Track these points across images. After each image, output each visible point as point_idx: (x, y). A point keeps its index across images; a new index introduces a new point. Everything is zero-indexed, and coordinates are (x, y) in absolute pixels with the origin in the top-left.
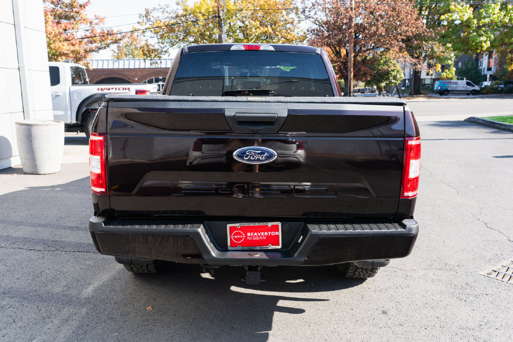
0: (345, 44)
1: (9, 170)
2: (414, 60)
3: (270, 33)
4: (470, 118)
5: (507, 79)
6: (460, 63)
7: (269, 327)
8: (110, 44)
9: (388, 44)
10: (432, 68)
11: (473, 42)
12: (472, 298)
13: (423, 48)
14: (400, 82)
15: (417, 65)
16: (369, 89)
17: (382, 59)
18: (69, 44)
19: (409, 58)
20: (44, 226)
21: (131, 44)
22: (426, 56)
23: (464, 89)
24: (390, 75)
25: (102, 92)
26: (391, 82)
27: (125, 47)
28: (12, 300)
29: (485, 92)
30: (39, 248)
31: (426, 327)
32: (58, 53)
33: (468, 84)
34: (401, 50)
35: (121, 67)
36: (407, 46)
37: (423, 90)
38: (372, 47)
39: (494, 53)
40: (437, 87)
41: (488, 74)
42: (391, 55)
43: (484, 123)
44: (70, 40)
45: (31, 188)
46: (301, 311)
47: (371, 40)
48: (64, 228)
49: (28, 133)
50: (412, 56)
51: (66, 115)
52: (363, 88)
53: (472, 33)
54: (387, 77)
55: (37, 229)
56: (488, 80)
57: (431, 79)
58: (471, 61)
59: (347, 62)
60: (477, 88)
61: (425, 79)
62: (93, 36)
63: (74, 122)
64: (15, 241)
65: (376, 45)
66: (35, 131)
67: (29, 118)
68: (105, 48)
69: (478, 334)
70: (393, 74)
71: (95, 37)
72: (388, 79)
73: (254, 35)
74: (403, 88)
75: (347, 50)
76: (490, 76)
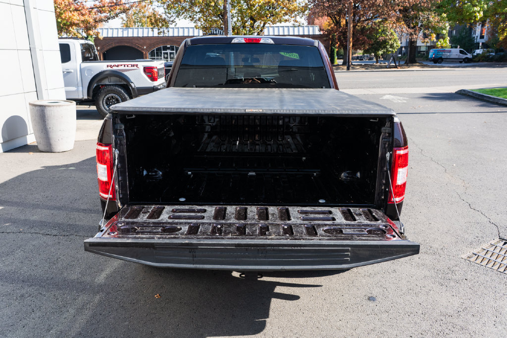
0: (345, 15)
1: (25, 148)
2: (411, 31)
3: (273, 3)
4: (461, 90)
5: (498, 47)
6: (455, 31)
7: (267, 315)
8: (119, 13)
9: (386, 15)
10: (427, 38)
11: (467, 12)
12: (452, 284)
13: (420, 19)
14: (396, 50)
15: (413, 34)
16: (367, 56)
17: (380, 28)
18: (79, 15)
19: (405, 28)
20: (59, 208)
21: (139, 12)
22: (421, 26)
23: (457, 57)
24: (387, 43)
25: (111, 69)
26: (388, 51)
27: (134, 15)
28: (31, 288)
29: (477, 60)
30: (55, 232)
31: (409, 314)
32: (69, 23)
33: (461, 52)
34: (398, 20)
35: (130, 35)
36: (404, 16)
37: (419, 57)
38: (370, 18)
39: (487, 22)
40: (431, 54)
41: (481, 42)
42: (388, 24)
43: (474, 96)
44: (80, 10)
45: (47, 167)
46: (296, 298)
47: (370, 11)
48: (78, 210)
49: (41, 113)
50: (409, 26)
51: (77, 90)
52: (362, 55)
53: (466, 4)
54: (385, 45)
55: (52, 212)
56: (480, 48)
57: (426, 46)
58: (465, 29)
59: (346, 32)
60: (469, 56)
61: (420, 46)
62: (102, 6)
63: (86, 97)
64: (32, 224)
65: (374, 15)
66: (48, 111)
67: (42, 98)
68: (113, 17)
69: (455, 321)
70: (390, 43)
71: (104, 7)
72: (385, 47)
73: (257, 5)
74: (400, 55)
75: (346, 20)
76: (483, 43)
